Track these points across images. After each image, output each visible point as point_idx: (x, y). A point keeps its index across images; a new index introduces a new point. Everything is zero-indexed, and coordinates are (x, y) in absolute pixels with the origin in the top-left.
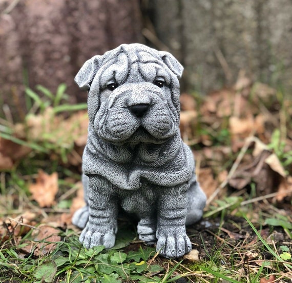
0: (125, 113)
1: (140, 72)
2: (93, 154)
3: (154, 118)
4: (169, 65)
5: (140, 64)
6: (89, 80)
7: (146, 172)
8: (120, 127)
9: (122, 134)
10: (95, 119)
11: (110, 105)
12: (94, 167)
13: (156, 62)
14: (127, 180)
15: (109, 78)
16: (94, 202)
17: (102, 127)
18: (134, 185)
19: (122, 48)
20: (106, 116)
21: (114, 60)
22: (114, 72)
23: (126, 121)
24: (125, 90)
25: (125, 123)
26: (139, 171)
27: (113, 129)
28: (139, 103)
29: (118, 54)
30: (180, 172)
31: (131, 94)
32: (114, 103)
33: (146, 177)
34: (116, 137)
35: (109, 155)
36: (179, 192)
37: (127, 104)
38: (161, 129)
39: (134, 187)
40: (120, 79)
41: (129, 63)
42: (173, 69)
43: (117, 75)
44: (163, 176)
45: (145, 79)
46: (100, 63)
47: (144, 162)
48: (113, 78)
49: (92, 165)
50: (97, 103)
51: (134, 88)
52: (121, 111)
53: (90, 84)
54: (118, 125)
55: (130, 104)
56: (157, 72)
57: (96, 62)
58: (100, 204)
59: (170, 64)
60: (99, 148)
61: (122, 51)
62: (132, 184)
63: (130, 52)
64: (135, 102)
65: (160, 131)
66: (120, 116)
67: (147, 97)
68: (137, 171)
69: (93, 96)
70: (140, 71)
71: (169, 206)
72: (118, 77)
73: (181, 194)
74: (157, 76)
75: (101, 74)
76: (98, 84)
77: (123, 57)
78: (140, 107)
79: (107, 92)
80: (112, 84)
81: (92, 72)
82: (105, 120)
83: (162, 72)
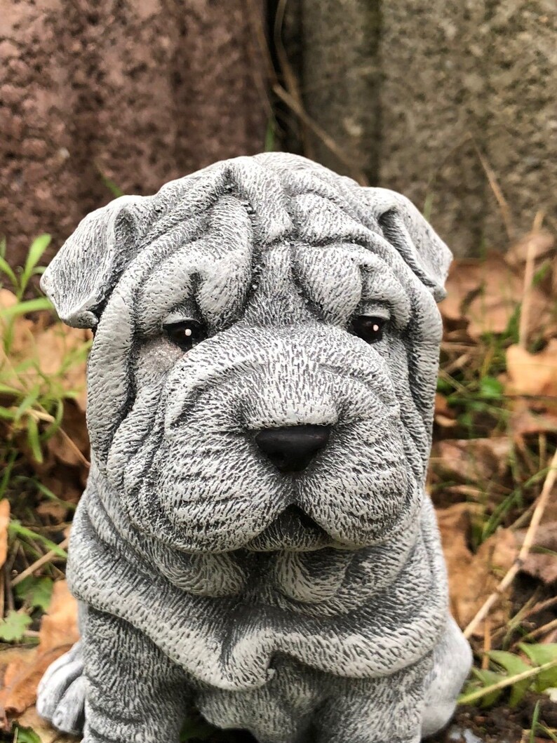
0: (234, 455)
1: (298, 283)
2: (103, 542)
3: (348, 480)
4: (405, 246)
5: (301, 247)
6: (92, 297)
7: (295, 637)
8: (209, 509)
9: (216, 536)
10: (113, 449)
11: (172, 413)
12: (107, 590)
13: (363, 242)
14: (222, 657)
15: (173, 298)
16: (102, 693)
17: (135, 491)
18: (246, 679)
19: (228, 175)
20: (154, 452)
21: (194, 223)
22: (196, 279)
23: (235, 488)
24: (238, 360)
25: (231, 498)
26: (269, 631)
27: (181, 511)
28: (292, 420)
29: (213, 202)
30: (413, 626)
31: (260, 381)
32: (189, 407)
33: (294, 653)
34: (190, 540)
35: (162, 567)
36: (402, 689)
37: (242, 419)
38: (371, 521)
39: (248, 683)
40: (217, 307)
41: (256, 243)
42: (419, 266)
43: (206, 290)
44: (355, 647)
45: (317, 311)
46: (140, 227)
47: (289, 600)
48: (191, 302)
49: (100, 582)
50: (122, 388)
51: (274, 353)
52: (214, 448)
53: (99, 310)
54: (201, 500)
55: (255, 422)
56: (364, 285)
57: (125, 222)
58: (121, 704)
59: (409, 244)
60: (125, 532)
61: (230, 187)
62: (240, 675)
63: (261, 196)
64: (278, 417)
65: (367, 527)
66: (210, 466)
67: (327, 397)
68: (262, 633)
69: (108, 362)
70: (297, 278)
71: (365, 734)
72: (212, 300)
73: (408, 692)
74: (366, 301)
75: (143, 281)
76: (129, 317)
77: (233, 215)
78: (294, 438)
79: (165, 351)
80: (184, 324)
81: (108, 263)
82: (149, 465)
83: (387, 283)
